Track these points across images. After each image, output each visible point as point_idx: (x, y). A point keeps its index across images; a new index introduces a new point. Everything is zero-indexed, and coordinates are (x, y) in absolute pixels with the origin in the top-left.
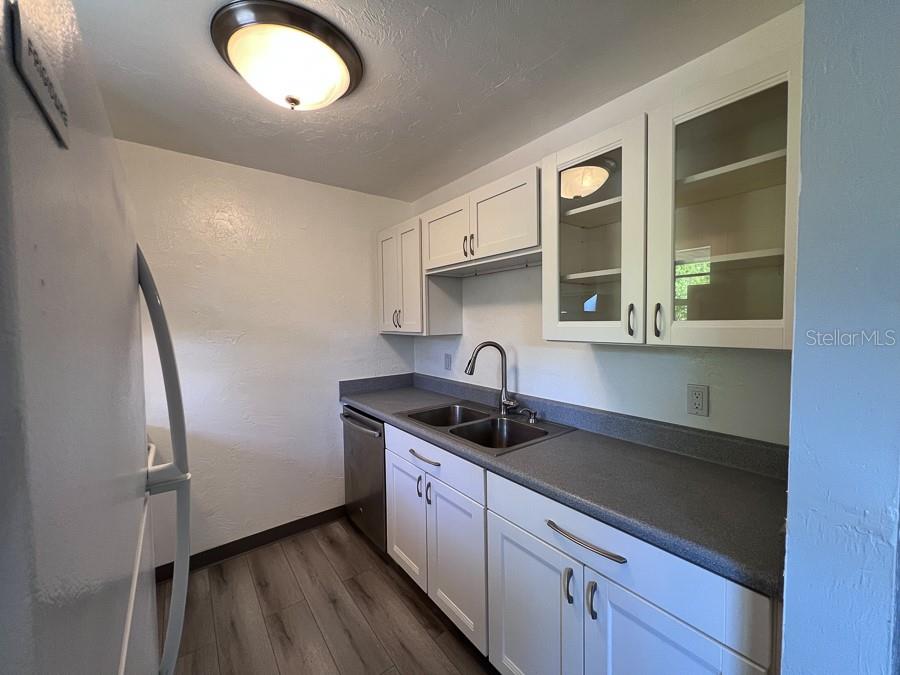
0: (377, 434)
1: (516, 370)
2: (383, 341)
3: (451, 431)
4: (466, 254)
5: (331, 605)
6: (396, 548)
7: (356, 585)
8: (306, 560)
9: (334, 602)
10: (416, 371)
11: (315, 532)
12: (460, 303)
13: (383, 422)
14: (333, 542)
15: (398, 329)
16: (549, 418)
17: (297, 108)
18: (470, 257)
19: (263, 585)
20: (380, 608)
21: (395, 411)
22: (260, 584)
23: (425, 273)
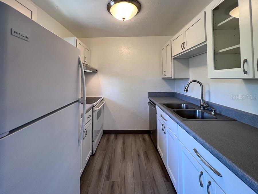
0: (154, 109)
1: (209, 92)
2: (163, 80)
3: (173, 111)
4: (183, 49)
5: (137, 155)
6: (159, 147)
7: (146, 153)
8: (135, 141)
9: (139, 155)
10: (175, 92)
11: (140, 135)
12: (189, 68)
13: (156, 105)
14: (144, 140)
15: (166, 77)
16: (223, 113)
17: (125, 20)
18: (184, 50)
19: (124, 143)
20: (151, 163)
21: (160, 102)
22: (123, 142)
23: (172, 58)
